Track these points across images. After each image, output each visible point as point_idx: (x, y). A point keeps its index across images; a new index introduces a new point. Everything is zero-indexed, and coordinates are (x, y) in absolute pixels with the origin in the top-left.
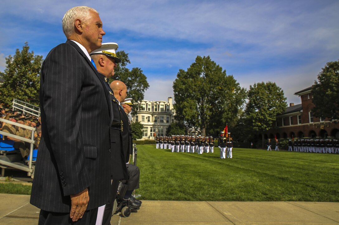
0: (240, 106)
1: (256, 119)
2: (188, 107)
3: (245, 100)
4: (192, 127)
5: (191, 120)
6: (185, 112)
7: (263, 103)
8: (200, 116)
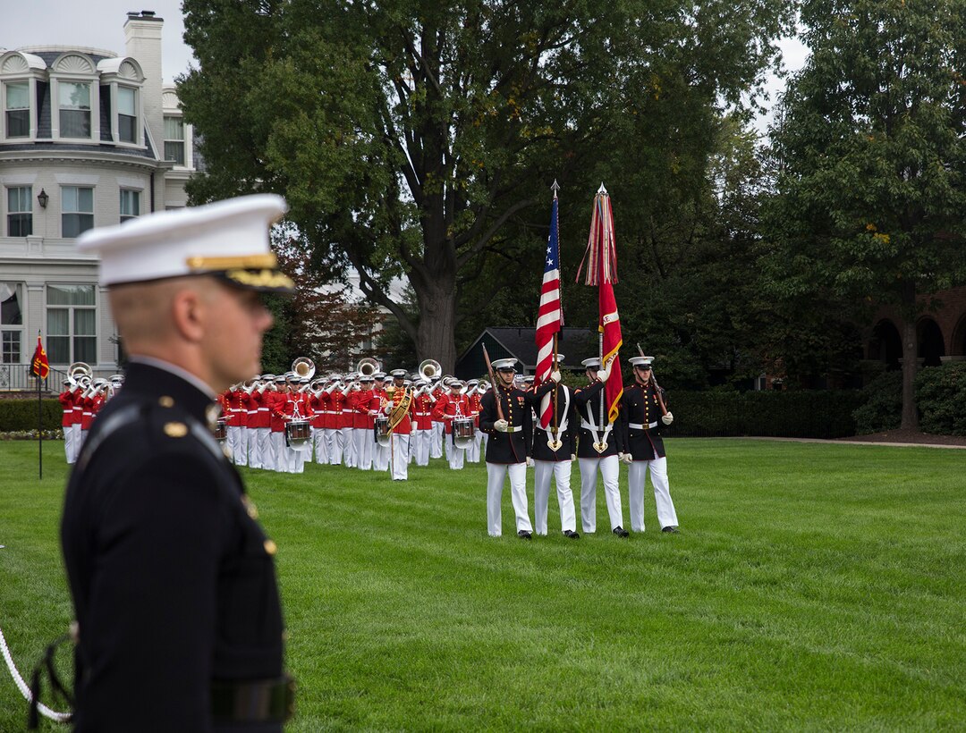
0: (733, 97)
1: (853, 205)
2: (310, 108)
3: (773, 43)
4: (339, 275)
5: (338, 217)
6: (290, 149)
7: (923, 69)
8: (411, 182)
